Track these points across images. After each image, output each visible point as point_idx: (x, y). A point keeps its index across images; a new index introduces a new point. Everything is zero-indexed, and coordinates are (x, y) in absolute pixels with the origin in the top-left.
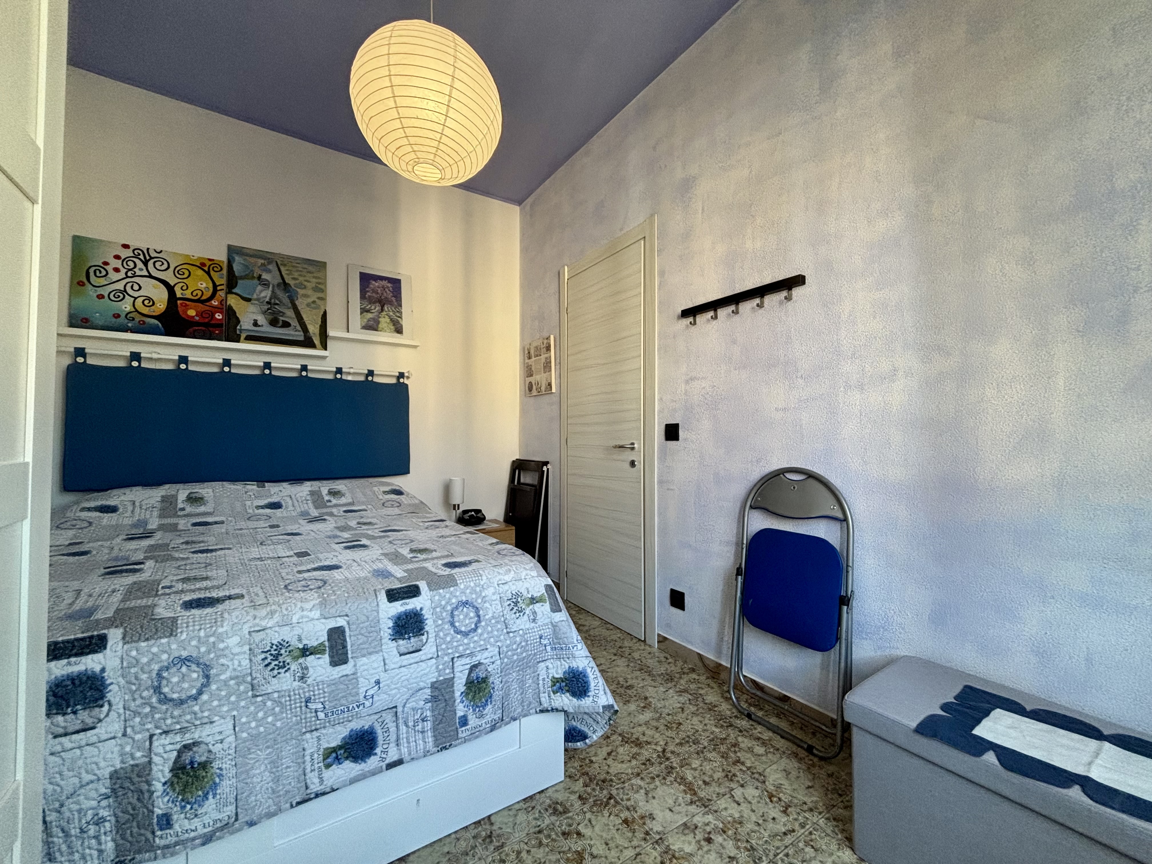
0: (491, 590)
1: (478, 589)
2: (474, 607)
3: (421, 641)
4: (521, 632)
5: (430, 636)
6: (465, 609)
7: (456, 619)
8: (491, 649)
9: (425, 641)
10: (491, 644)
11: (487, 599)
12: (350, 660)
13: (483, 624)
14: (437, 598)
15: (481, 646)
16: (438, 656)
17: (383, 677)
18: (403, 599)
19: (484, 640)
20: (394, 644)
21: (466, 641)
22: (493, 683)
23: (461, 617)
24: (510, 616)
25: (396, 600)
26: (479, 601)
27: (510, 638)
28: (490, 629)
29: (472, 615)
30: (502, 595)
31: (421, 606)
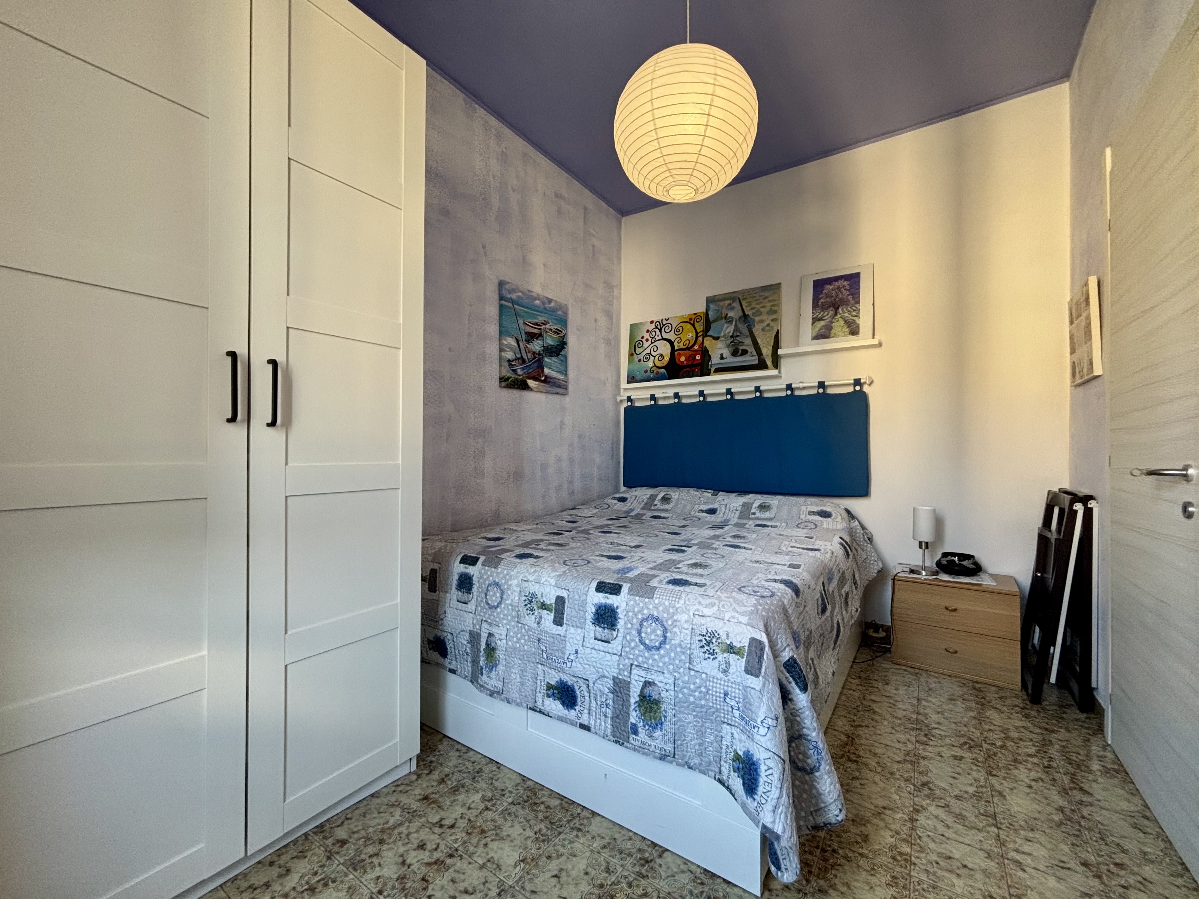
0: (684, 617)
1: (671, 610)
2: (663, 626)
3: (612, 635)
4: (704, 676)
5: (619, 634)
6: (654, 624)
7: (643, 630)
8: (667, 675)
9: (615, 636)
10: (669, 671)
11: (678, 623)
12: (565, 625)
13: (668, 647)
14: (632, 603)
15: (658, 666)
16: (621, 655)
17: (580, 649)
18: (606, 592)
19: (664, 663)
20: (592, 627)
21: (647, 654)
22: (665, 711)
23: (649, 630)
24: (698, 653)
25: (601, 592)
26: (670, 622)
27: (690, 675)
28: (673, 655)
29: (659, 632)
30: (695, 627)
31: (618, 604)
